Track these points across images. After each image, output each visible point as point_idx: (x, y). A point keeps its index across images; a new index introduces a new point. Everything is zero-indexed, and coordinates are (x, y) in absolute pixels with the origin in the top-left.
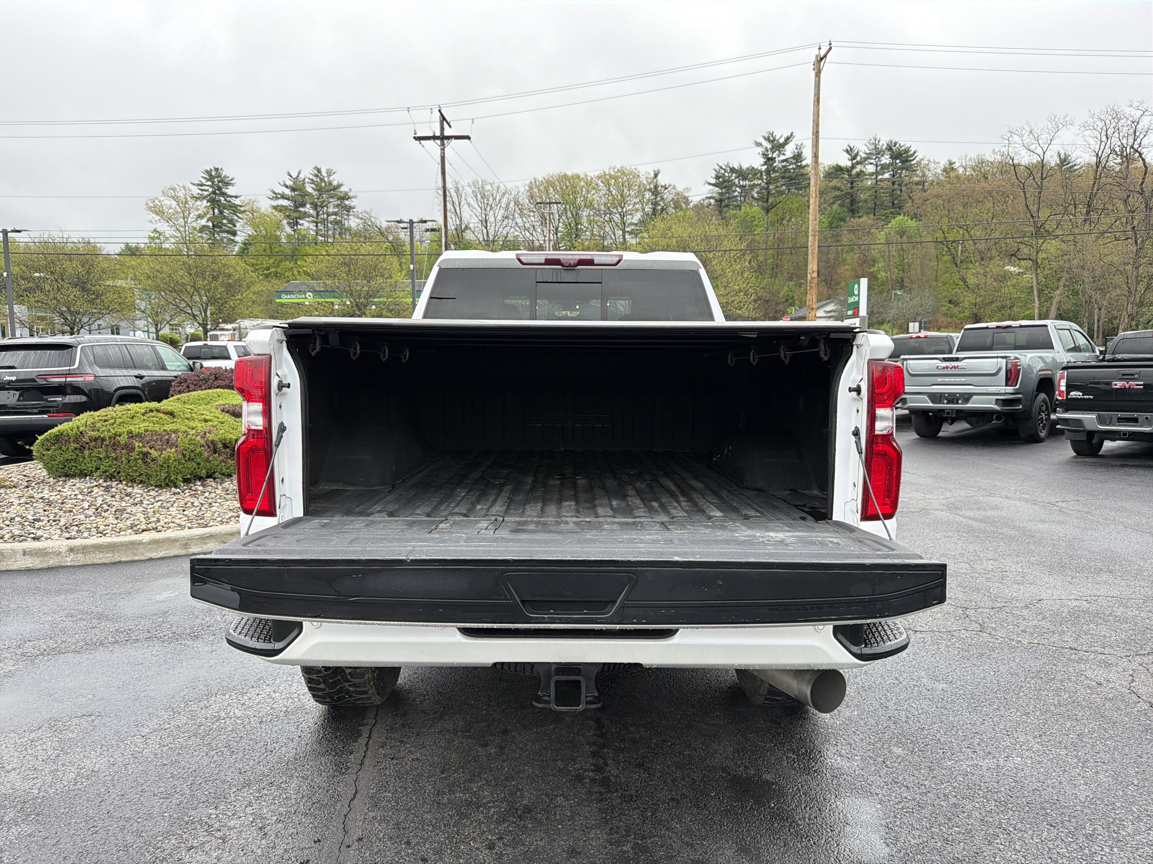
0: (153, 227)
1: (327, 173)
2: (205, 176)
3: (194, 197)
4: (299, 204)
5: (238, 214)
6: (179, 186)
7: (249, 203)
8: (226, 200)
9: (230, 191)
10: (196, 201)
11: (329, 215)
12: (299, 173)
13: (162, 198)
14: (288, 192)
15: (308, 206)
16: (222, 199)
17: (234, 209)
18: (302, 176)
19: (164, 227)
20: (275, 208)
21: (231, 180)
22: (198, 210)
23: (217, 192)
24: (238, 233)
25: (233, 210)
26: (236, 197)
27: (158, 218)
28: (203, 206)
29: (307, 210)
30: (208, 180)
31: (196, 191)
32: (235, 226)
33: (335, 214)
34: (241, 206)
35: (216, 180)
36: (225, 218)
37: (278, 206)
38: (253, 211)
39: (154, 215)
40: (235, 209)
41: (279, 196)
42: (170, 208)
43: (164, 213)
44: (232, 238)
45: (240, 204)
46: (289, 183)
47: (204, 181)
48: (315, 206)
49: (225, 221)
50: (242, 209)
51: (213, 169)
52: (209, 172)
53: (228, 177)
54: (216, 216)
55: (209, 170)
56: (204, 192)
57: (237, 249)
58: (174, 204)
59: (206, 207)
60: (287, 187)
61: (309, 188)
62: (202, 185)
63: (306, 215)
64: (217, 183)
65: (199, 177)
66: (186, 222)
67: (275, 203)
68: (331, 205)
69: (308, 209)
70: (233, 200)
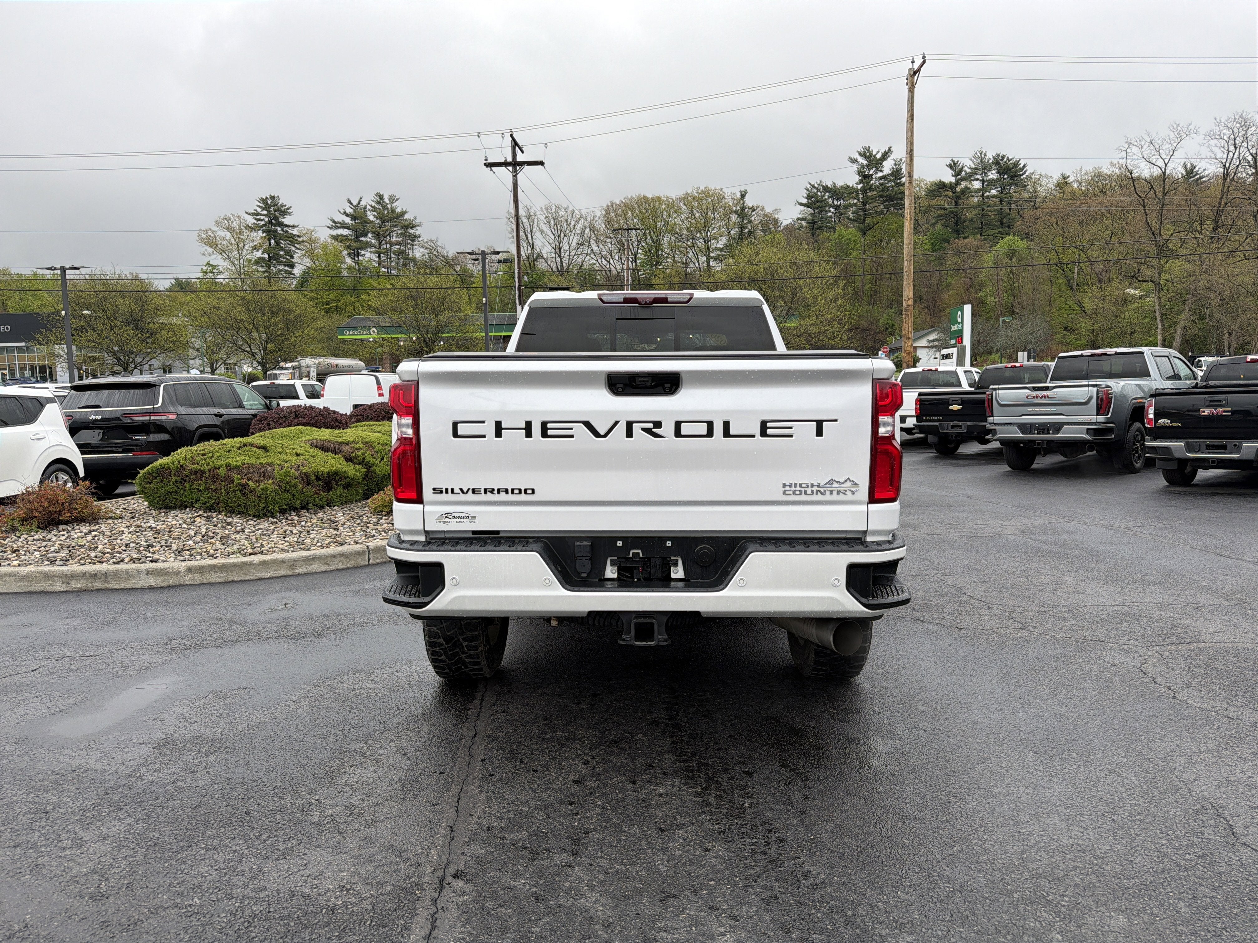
0: (206, 260)
1: (390, 200)
2: (261, 205)
3: (249, 227)
4: (360, 233)
5: (296, 245)
6: (233, 215)
7: (307, 233)
8: (282, 230)
9: (287, 220)
10: (251, 232)
11: (392, 244)
12: (360, 200)
13: (215, 229)
14: (348, 220)
15: (370, 235)
16: (279, 229)
17: (291, 239)
18: (363, 203)
19: (217, 260)
20: (336, 238)
21: (288, 209)
22: (253, 241)
23: (273, 221)
24: (296, 265)
25: (290, 241)
26: (294, 227)
27: (211, 250)
28: (258, 237)
29: (369, 240)
30: (263, 209)
31: (251, 220)
32: (292, 257)
33: (398, 243)
34: (299, 236)
35: (272, 209)
36: (282, 249)
37: (338, 236)
38: (311, 242)
39: (207, 247)
40: (293, 239)
41: (339, 225)
42: (224, 239)
43: (217, 245)
44: (290, 270)
45: (297, 234)
46: (350, 211)
47: (259, 210)
48: (377, 236)
49: (282, 253)
50: (300, 239)
51: (269, 197)
52: (264, 201)
53: (285, 206)
54: (273, 248)
55: (264, 198)
56: (260, 222)
57: (295, 282)
58: (228, 235)
59: (262, 238)
60: (347, 215)
61: (371, 217)
62: (258, 214)
63: (367, 245)
64: (273, 212)
65: (254, 206)
67: (335, 233)
68: (394, 235)
69: (370, 238)
70: (290, 230)
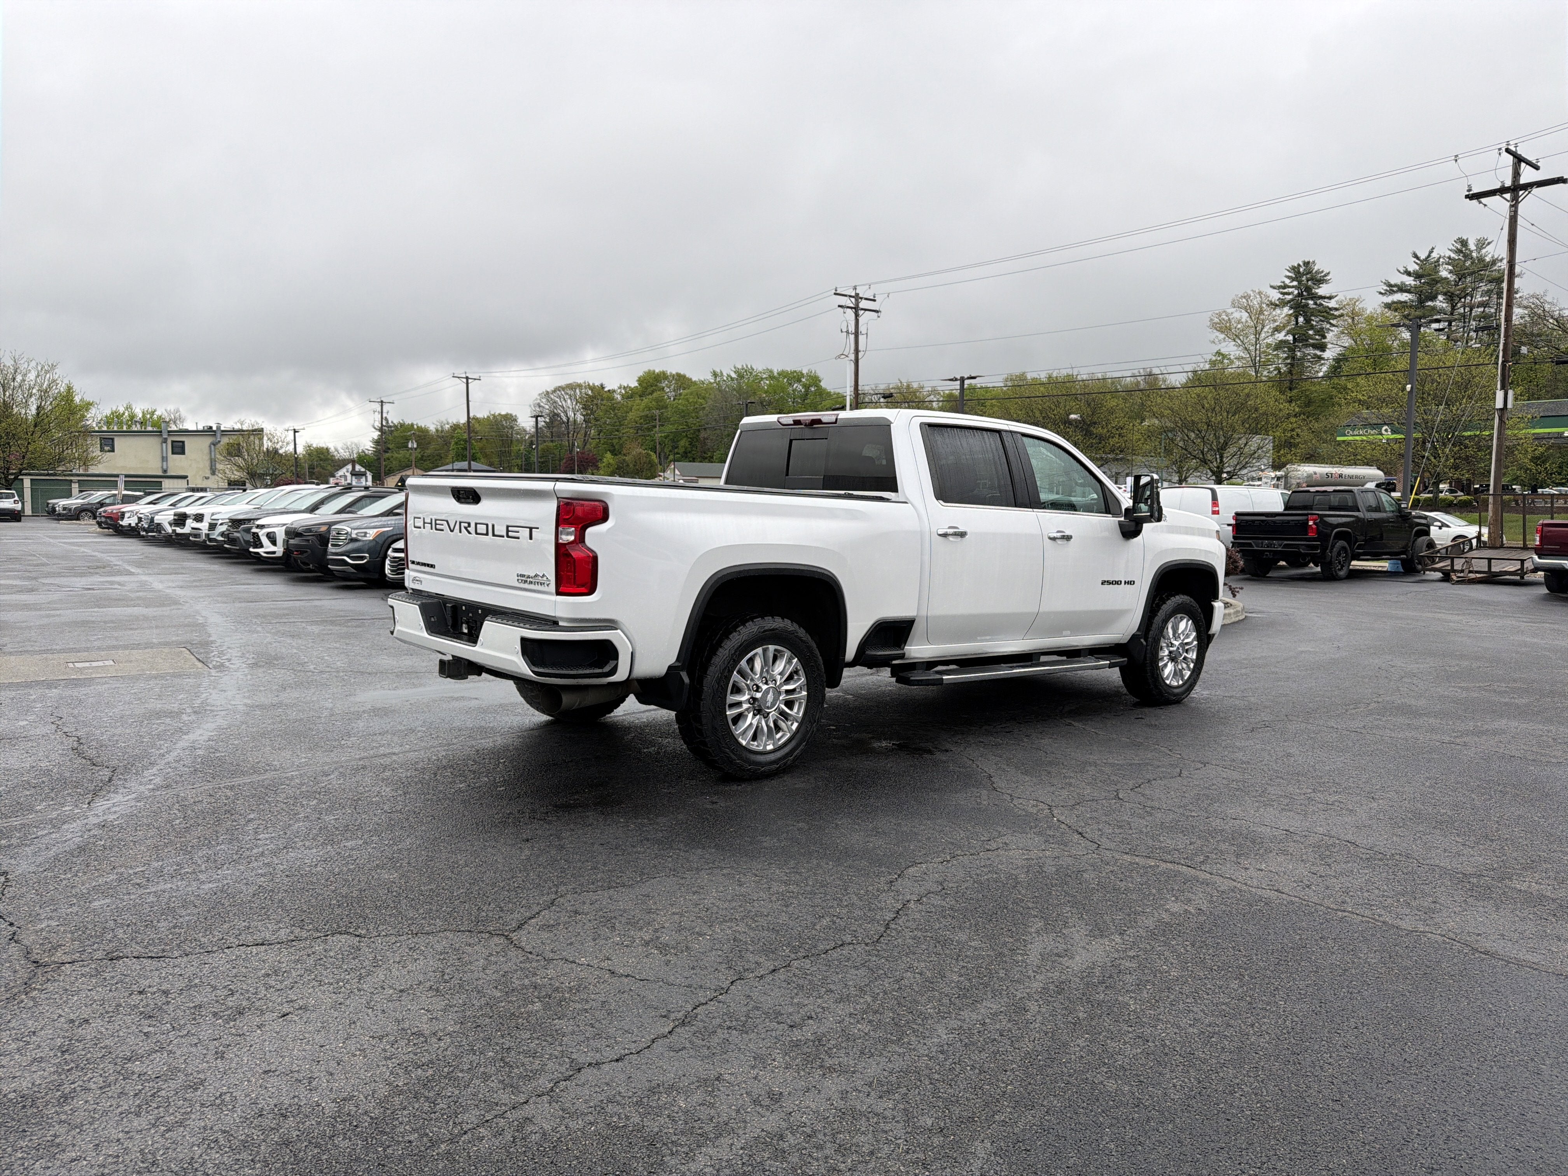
0: (1215, 349)
1: (1477, 245)
2: (1290, 274)
3: (1272, 304)
4: (1424, 295)
5: (1331, 321)
6: (1253, 292)
7: (1348, 305)
8: (1315, 304)
9: (1322, 290)
10: (1274, 309)
11: (1473, 307)
12: (1431, 252)
13: (1230, 311)
14: (1410, 281)
15: (1440, 297)
16: (1311, 302)
17: (1325, 314)
18: (1435, 255)
19: (1231, 349)
20: (1388, 306)
21: (1325, 276)
22: (1275, 321)
23: (1305, 293)
24: (1329, 346)
25: (1323, 316)
26: (1330, 298)
27: (1222, 336)
28: (1283, 316)
29: (1437, 304)
30: (1293, 280)
31: (1275, 296)
32: (1324, 337)
34: (1336, 309)
35: (1304, 278)
36: (1312, 327)
37: (1393, 302)
38: (1354, 315)
39: (1218, 334)
40: (1327, 314)
41: (1395, 289)
42: (1239, 322)
43: (1230, 330)
44: (1319, 353)
45: (1337, 306)
46: (1413, 267)
47: (1287, 281)
48: (1451, 297)
49: (1311, 332)
50: (1337, 313)
51: (1301, 264)
52: (1295, 269)
53: (1322, 272)
54: (1301, 327)
55: (1296, 265)
56: (1286, 296)
57: (1325, 369)
58: (1245, 315)
59: (1287, 316)
60: (1409, 274)
61: (1444, 273)
62: (1285, 286)
63: (1434, 311)
64: (1305, 282)
65: (1282, 276)
66: (1257, 339)
67: (1389, 299)
68: (1478, 293)
69: (1439, 302)
70: (1325, 303)
